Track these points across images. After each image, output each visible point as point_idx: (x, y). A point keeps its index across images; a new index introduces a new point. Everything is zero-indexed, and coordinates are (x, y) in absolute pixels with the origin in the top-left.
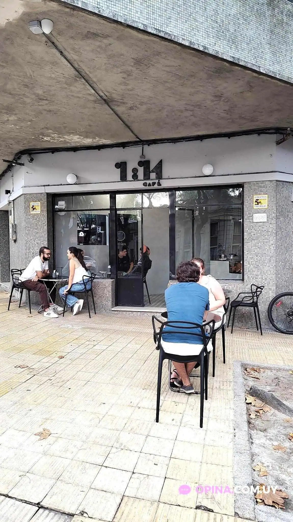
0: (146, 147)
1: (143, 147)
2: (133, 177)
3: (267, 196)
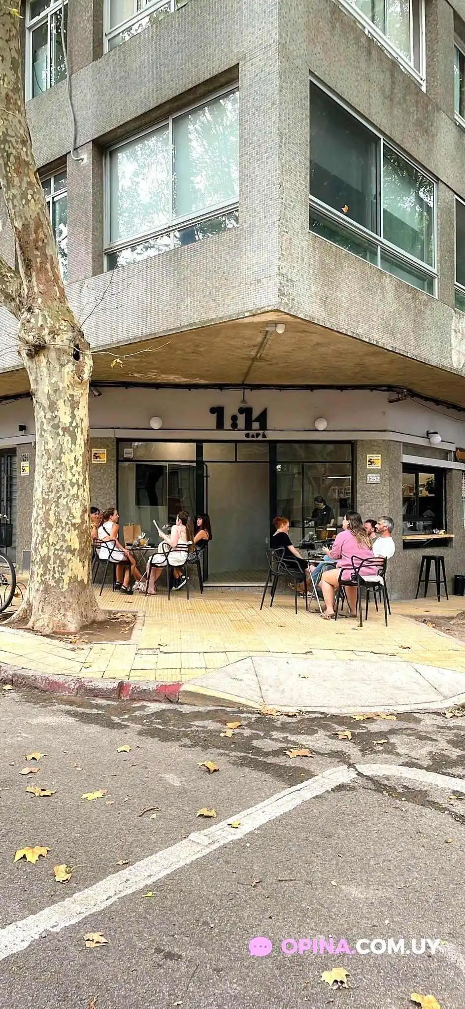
0: (247, 392)
1: (244, 392)
2: (232, 425)
3: (380, 455)
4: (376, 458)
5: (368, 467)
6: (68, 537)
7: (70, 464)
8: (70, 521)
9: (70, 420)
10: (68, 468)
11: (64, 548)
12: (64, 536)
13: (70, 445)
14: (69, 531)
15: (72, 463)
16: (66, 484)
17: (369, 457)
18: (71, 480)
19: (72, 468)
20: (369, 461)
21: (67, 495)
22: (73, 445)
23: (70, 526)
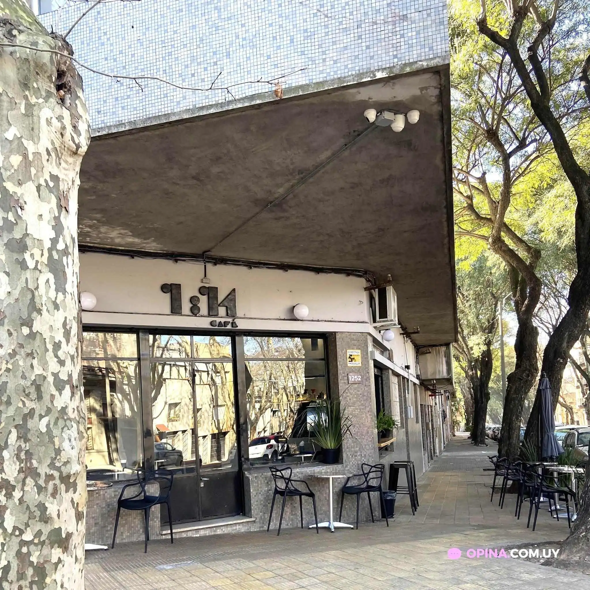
0: (209, 266)
1: (205, 266)
2: (192, 310)
3: (359, 351)
4: (356, 354)
5: (349, 365)
6: (52, 508)
7: (52, 338)
8: (58, 469)
9: (53, 235)
10: (50, 347)
11: (43, 538)
12: (42, 508)
13: (52, 294)
14: (54, 494)
15: (59, 336)
16: (46, 384)
17: (349, 352)
18: (56, 375)
19: (57, 346)
20: (349, 358)
21: (49, 411)
22: (60, 294)
23: (57, 482)
